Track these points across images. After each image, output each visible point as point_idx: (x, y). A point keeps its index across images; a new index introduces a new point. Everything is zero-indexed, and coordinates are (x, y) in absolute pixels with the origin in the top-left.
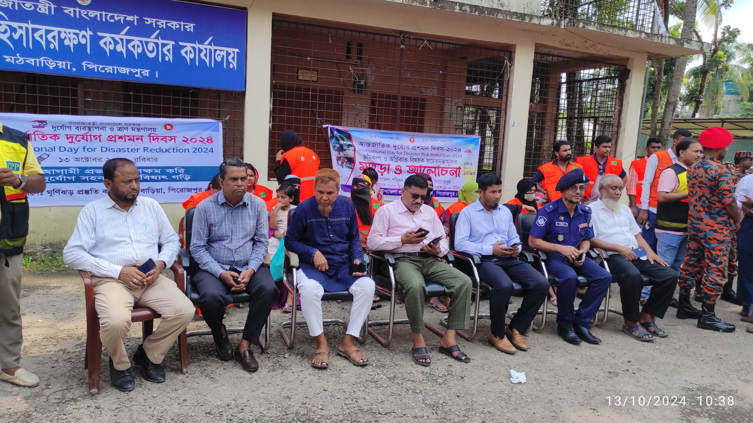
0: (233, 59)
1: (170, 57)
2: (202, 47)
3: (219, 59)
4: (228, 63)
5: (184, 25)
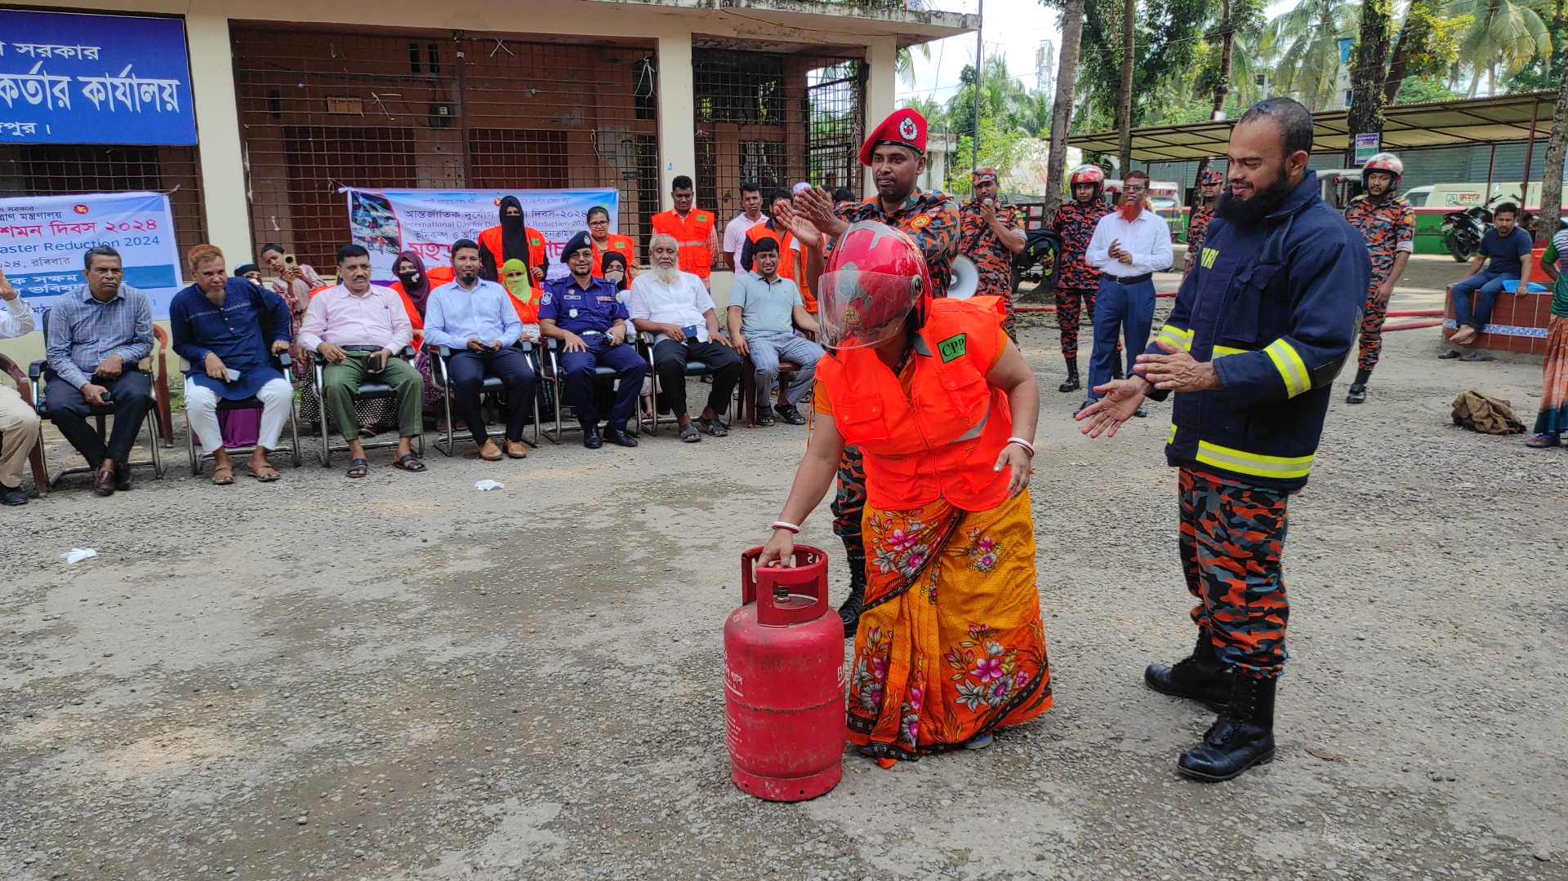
0: (171, 96)
1: (65, 101)
2: (116, 81)
3: (147, 99)
4: (163, 102)
5: (82, 50)
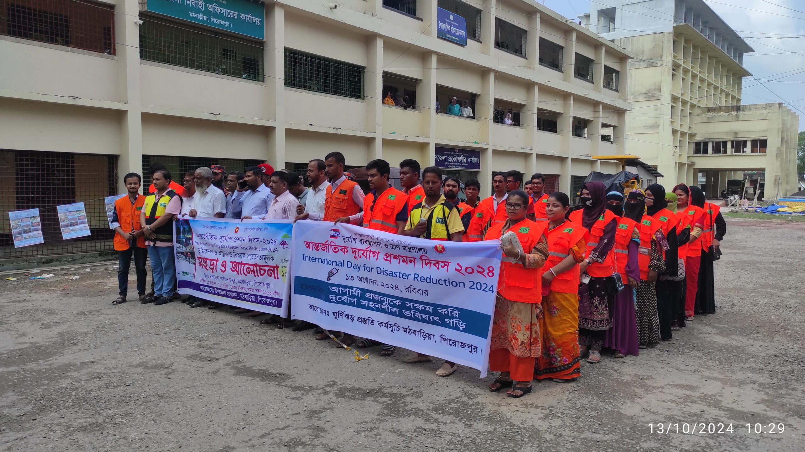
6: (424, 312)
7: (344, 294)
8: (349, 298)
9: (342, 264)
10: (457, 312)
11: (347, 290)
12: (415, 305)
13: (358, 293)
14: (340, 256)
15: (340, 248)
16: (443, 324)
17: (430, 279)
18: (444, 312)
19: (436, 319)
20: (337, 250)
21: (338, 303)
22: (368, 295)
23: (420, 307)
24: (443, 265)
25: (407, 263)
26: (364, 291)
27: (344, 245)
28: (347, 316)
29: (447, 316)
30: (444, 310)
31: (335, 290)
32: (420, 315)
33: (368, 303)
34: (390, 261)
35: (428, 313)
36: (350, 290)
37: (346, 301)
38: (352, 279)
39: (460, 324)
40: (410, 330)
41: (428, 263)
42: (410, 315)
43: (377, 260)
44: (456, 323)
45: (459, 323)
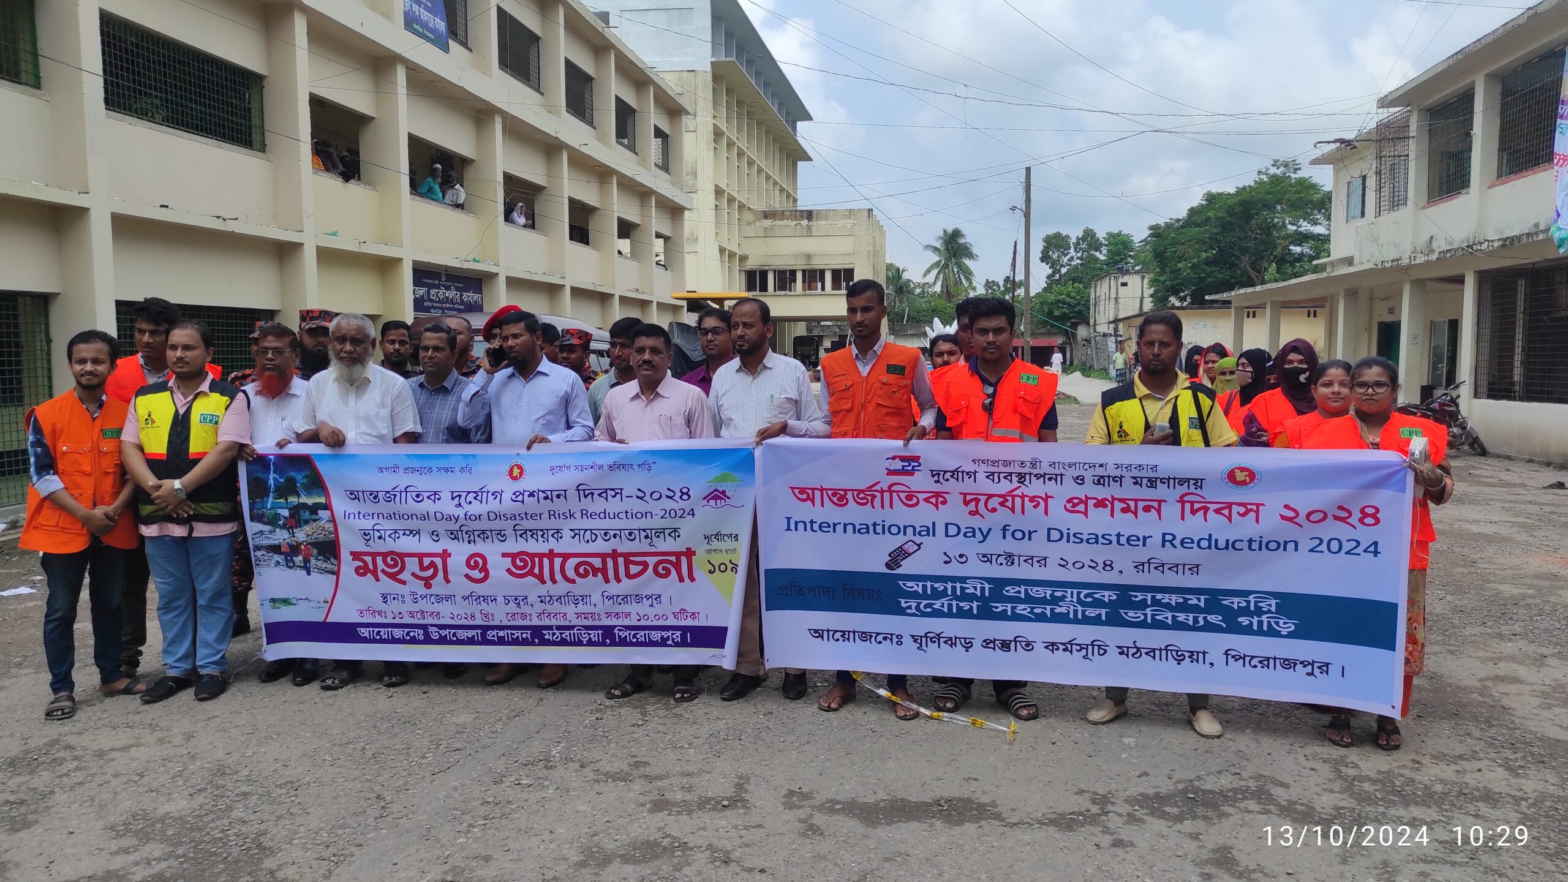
6: (1183, 607)
7: (937, 595)
8: (954, 603)
9: (930, 531)
10: (1273, 602)
11: (949, 585)
12: (1159, 596)
13: (983, 589)
14: (925, 514)
15: (921, 496)
16: (1233, 627)
17: (1210, 540)
18: (1236, 602)
19: (1214, 619)
20: (915, 500)
21: (924, 615)
22: (1010, 591)
23: (1174, 599)
24: (1242, 510)
25: (1135, 514)
26: (998, 584)
27: (937, 488)
28: (951, 642)
29: (1245, 611)
30: (1236, 600)
31: (916, 588)
32: (1169, 615)
33: (1013, 608)
34: (1086, 514)
35: (1195, 609)
36: (958, 585)
37: (946, 610)
38: (964, 559)
39: (1281, 624)
40: (1138, 649)
41: (1199, 509)
42: (1142, 617)
43: (1046, 513)
44: (1269, 622)
45: (1277, 623)
